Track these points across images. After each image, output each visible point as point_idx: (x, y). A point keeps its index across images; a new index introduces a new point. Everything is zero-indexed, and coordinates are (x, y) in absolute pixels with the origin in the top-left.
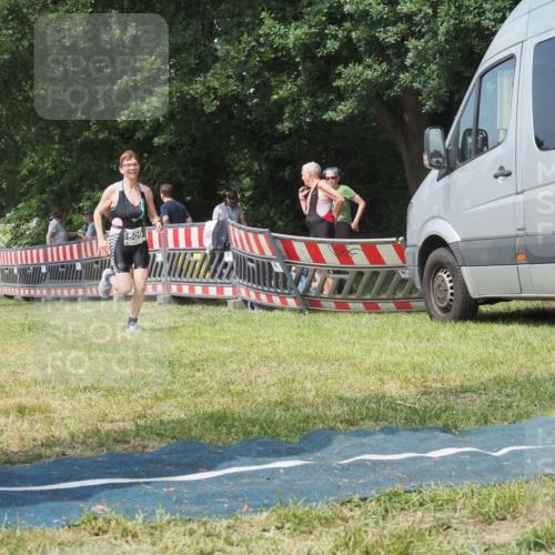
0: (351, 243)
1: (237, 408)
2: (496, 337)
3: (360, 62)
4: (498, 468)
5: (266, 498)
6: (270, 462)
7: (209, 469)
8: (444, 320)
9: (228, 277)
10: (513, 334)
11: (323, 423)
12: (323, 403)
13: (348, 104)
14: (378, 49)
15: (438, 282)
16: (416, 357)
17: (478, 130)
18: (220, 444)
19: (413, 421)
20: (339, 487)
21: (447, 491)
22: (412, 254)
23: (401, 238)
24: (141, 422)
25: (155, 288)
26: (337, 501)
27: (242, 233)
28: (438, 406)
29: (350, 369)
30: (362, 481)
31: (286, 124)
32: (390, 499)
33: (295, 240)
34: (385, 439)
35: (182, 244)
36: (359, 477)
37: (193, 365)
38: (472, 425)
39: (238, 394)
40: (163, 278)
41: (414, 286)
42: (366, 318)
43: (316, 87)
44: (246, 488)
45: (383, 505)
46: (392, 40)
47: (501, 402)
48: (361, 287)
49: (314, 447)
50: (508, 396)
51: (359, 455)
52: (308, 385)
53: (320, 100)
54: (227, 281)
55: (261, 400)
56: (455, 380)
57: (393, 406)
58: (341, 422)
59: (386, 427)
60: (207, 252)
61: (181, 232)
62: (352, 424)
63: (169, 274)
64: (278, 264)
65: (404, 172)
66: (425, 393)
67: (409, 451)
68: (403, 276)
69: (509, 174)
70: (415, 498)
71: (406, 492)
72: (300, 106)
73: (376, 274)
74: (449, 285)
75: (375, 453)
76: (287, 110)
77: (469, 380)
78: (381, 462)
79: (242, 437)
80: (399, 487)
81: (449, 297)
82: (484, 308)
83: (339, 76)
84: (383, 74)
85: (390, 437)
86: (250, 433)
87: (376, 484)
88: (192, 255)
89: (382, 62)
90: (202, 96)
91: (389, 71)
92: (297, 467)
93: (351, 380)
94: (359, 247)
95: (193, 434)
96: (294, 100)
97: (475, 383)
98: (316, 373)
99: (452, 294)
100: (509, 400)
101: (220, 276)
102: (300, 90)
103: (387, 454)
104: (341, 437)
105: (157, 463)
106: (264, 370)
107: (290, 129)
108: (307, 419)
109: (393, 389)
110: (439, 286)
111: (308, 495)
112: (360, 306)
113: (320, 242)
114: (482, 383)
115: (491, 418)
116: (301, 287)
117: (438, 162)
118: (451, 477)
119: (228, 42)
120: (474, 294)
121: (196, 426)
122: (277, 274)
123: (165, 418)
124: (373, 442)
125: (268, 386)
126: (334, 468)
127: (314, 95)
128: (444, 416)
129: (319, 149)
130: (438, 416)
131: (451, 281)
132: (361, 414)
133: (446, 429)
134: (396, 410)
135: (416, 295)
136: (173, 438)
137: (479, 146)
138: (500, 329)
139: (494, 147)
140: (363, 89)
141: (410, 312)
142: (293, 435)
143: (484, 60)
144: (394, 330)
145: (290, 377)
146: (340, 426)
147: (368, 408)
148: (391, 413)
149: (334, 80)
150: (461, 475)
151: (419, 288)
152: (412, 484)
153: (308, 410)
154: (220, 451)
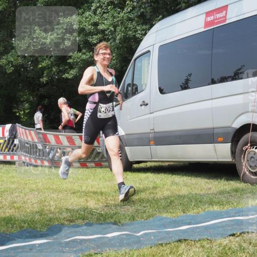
0: (76, 135)
1: (17, 215)
2: (140, 179)
3: (80, 51)
4: (138, 241)
6: (31, 241)
7: (2, 245)
9: (16, 151)
10: (148, 178)
11: (58, 221)
12: (58, 212)
13: (74, 70)
16: (103, 189)
17: (133, 85)
18: (8, 233)
19: (100, 220)
20: (64, 252)
21: (114, 253)
28: (112, 212)
29: (72, 195)
30: (75, 249)
31: (45, 78)
33: (48, 134)
34: (86, 229)
36: (74, 247)
38: (127, 221)
39: (18, 208)
41: (103, 156)
42: (81, 170)
43: (60, 62)
44: (19, 254)
46: (95, 42)
47: (141, 210)
49: (53, 233)
50: (144, 207)
51: (74, 236)
52: (52, 203)
53: (61, 68)
54: (15, 153)
55: (29, 211)
57: (91, 213)
58: (67, 221)
59: (88, 223)
60: (6, 139)
62: (71, 222)
64: (40, 145)
66: (106, 206)
67: (97, 234)
68: (99, 151)
69: (147, 105)
70: (99, 256)
71: (95, 254)
72: (51, 70)
75: (81, 235)
76: (45, 72)
78: (84, 240)
79: (19, 229)
80: (92, 252)
82: (135, 166)
83: (70, 57)
84: (91, 57)
85: (89, 228)
86: (23, 227)
87: (82, 250)
89: (90, 52)
90: (5, 65)
92: (45, 243)
93: (72, 200)
94: (78, 137)
96: (49, 68)
98: (56, 197)
100: (145, 209)
101: (12, 151)
102: (52, 63)
103: (87, 236)
104: (66, 228)
106: (31, 196)
107: (46, 81)
108: (50, 220)
109: (92, 204)
112: (78, 165)
113: (60, 135)
114: (133, 201)
115: (136, 218)
116: (51, 156)
118: (116, 246)
120: (131, 159)
122: (40, 150)
124: (81, 230)
125: (33, 204)
126: (62, 243)
127: (58, 66)
128: (114, 217)
129: (61, 91)
130: (112, 217)
132: (76, 217)
133: (115, 223)
134: (93, 214)
135: (104, 160)
137: (134, 91)
138: (142, 175)
139: (141, 92)
140: (81, 64)
141: (101, 168)
142: (43, 227)
143: (136, 52)
144: (94, 176)
145: (43, 199)
146: (66, 223)
147: (79, 214)
148: (90, 216)
149: (68, 59)
150: (121, 245)
151: (105, 156)
152: (98, 250)
153: (51, 215)
154: (8, 236)
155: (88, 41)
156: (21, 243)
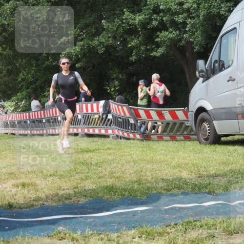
0: (164, 110)
1: (118, 184)
2: (229, 152)
3: (167, 30)
5: (133, 223)
6: (134, 208)
7: (107, 211)
8: (206, 144)
9: (110, 125)
10: (236, 150)
11: (156, 190)
12: (155, 182)
13: (162, 49)
14: (175, 25)
15: (203, 127)
17: (220, 61)
18: (112, 200)
19: (195, 189)
20: (165, 219)
21: (212, 220)
22: (191, 115)
23: (186, 108)
24: (76, 190)
25: (78, 130)
26: (164, 225)
27: (116, 106)
28: (206, 183)
29: (166, 166)
30: (174, 216)
31: (134, 57)
32: (187, 224)
33: (139, 109)
34: (183, 198)
35: (90, 111)
36: (173, 214)
37: (97, 164)
38: (221, 191)
39: (118, 178)
40: (81, 126)
41: (192, 128)
42: (171, 143)
43: (147, 41)
44: (124, 219)
45: (184, 227)
46: (181, 21)
47: (233, 181)
48: (168, 129)
49: (152, 201)
50: (236, 178)
51: (173, 204)
52: (148, 174)
53: (148, 47)
54: (109, 127)
55: (128, 180)
56: (212, 171)
57: (186, 183)
58: (164, 190)
59: (184, 192)
60: (101, 114)
61: (89, 105)
62: (169, 191)
63: (84, 124)
64: (132, 120)
65: (186, 78)
66: (199, 177)
67: (194, 203)
68: (187, 125)
69: (234, 80)
70: (198, 224)
71: (194, 221)
72: (140, 49)
73: (175, 124)
74: (208, 129)
75: (180, 204)
76: (134, 51)
77: (218, 171)
78: (183, 208)
79: (121, 197)
80: (191, 219)
81: (208, 134)
82: (223, 139)
83: (158, 36)
84: (177, 35)
85: (186, 196)
86: (124, 195)
87: (181, 217)
88: (94, 115)
89: (176, 30)
90: (97, 46)
91: (180, 35)
92: (146, 210)
93: (167, 171)
94: (168, 112)
95: (99, 195)
96: (137, 47)
97: (221, 172)
98: (151, 168)
99: (209, 133)
100: (237, 180)
101: (106, 125)
102: (140, 43)
103: (184, 204)
104: (164, 196)
106: (128, 167)
107: (135, 59)
108: (149, 189)
109: (185, 175)
110: (203, 129)
111: (152, 223)
112: (168, 138)
113: (150, 110)
114: (224, 172)
115: (229, 188)
116: (142, 129)
117: (202, 75)
118: (213, 214)
119: (108, 22)
120: (219, 133)
121: (100, 192)
122: (132, 124)
123: (86, 188)
124: (178, 199)
125: (131, 174)
126: (162, 211)
127: (146, 45)
128: (209, 187)
130: (206, 187)
131: (208, 127)
132: (172, 186)
133: (210, 193)
134: (187, 185)
135: (193, 133)
136: (91, 197)
137: (221, 68)
138: (231, 148)
139: (227, 68)
140: (168, 42)
141: (190, 140)
142: (143, 196)
143: (223, 30)
144: (184, 148)
145: (139, 170)
146: (163, 192)
147: (175, 184)
148: (185, 186)
149: (156, 38)
150: (218, 214)
151: (194, 130)
152: (197, 217)
153: (149, 185)
154: (112, 203)
155: (175, 20)
156: (125, 209)
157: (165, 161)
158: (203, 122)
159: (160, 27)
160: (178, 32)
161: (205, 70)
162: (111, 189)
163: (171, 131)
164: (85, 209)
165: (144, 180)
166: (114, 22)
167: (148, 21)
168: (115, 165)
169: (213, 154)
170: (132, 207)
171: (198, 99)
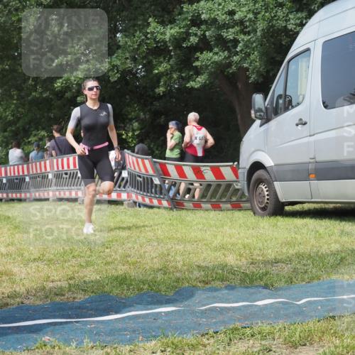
0: (204, 166)
1: (133, 273)
2: (296, 227)
3: (211, 51)
4: (300, 312)
5: (154, 331)
6: (156, 308)
7: (117, 313)
8: (262, 216)
9: (124, 187)
10: (306, 225)
11: (188, 283)
12: (188, 270)
13: (203, 77)
14: (222, 42)
15: (259, 191)
16: (246, 240)
17: (286, 95)
18: (123, 296)
19: (246, 281)
20: (200, 324)
21: (269, 327)
22: (243, 173)
23: (236, 163)
24: (71, 282)
25: (77, 194)
26: (199, 333)
27: (134, 159)
28: (261, 271)
29: (204, 247)
30: (214, 320)
31: (161, 89)
32: (233, 332)
33: (168, 163)
34: (228, 294)
36: (213, 318)
37: (103, 244)
38: (282, 284)
39: (134, 264)
40: (82, 187)
41: (243, 194)
42: (213, 214)
43: (182, 66)
44: (141, 325)
45: (228, 336)
46: (231, 37)
47: (301, 268)
48: (209, 194)
49: (183, 299)
50: (304, 265)
51: (212, 303)
52: (178, 258)
53: (184, 75)
54: (124, 189)
55: (147, 267)
56: (271, 255)
57: (232, 272)
58: (200, 282)
59: (229, 286)
62: (207, 283)
64: (157, 179)
65: (237, 120)
66: (252, 263)
67: (243, 301)
68: (237, 187)
69: (305, 124)
70: (248, 331)
71: (242, 328)
72: (171, 77)
73: (219, 186)
74: (266, 193)
75: (222, 302)
76: (162, 80)
77: (280, 255)
78: (226, 308)
79: (137, 292)
80: (238, 325)
81: (266, 201)
82: (287, 208)
83: (197, 59)
84: (225, 58)
85: (231, 292)
86: (142, 289)
87: (224, 322)
89: (224, 51)
90: (109, 71)
91: (229, 57)
92: (172, 311)
93: (205, 255)
94: (209, 168)
95: (106, 290)
96: (167, 74)
97: (284, 257)
98: (182, 250)
99: (268, 199)
100: (305, 268)
101: (119, 187)
102: (172, 67)
103: (229, 303)
104: (199, 292)
105: (83, 309)
106: (150, 248)
107: (163, 92)
108: (178, 280)
109: (231, 260)
110: (260, 194)
111: (181, 330)
112: (209, 206)
113: (184, 165)
114: (288, 257)
115: (294, 280)
116: (171, 193)
117: (260, 115)
118: (271, 317)
119: (126, 36)
120: (282, 199)
121: (107, 284)
122: (156, 185)
123: (87, 279)
124: (220, 295)
125: (152, 259)
126: (196, 312)
127: (181, 71)
128: (265, 279)
129: (183, 105)
130: (261, 278)
131: (267, 191)
132: (212, 277)
133: (266, 287)
134: (234, 274)
135: (244, 199)
136: (92, 292)
137: (287, 105)
138: (299, 222)
139: (296, 106)
140: (212, 67)
141: (240, 210)
142: (169, 290)
144: (231, 222)
145: (166, 252)
146: (199, 284)
147: (217, 273)
148: (231, 276)
149: (194, 62)
150: (277, 317)
151: (247, 194)
152: (246, 322)
153: (178, 275)
154: (124, 301)
155: (222, 36)
156: (142, 310)
157: (204, 240)
158: (259, 184)
159: (201, 45)
160: (226, 52)
161: (263, 109)
162: (122, 281)
163: (213, 196)
164: (84, 311)
165: (172, 267)
166: (134, 36)
167: (185, 36)
168: (130, 245)
169: (273, 231)
170: (153, 306)
171: (253, 149)
